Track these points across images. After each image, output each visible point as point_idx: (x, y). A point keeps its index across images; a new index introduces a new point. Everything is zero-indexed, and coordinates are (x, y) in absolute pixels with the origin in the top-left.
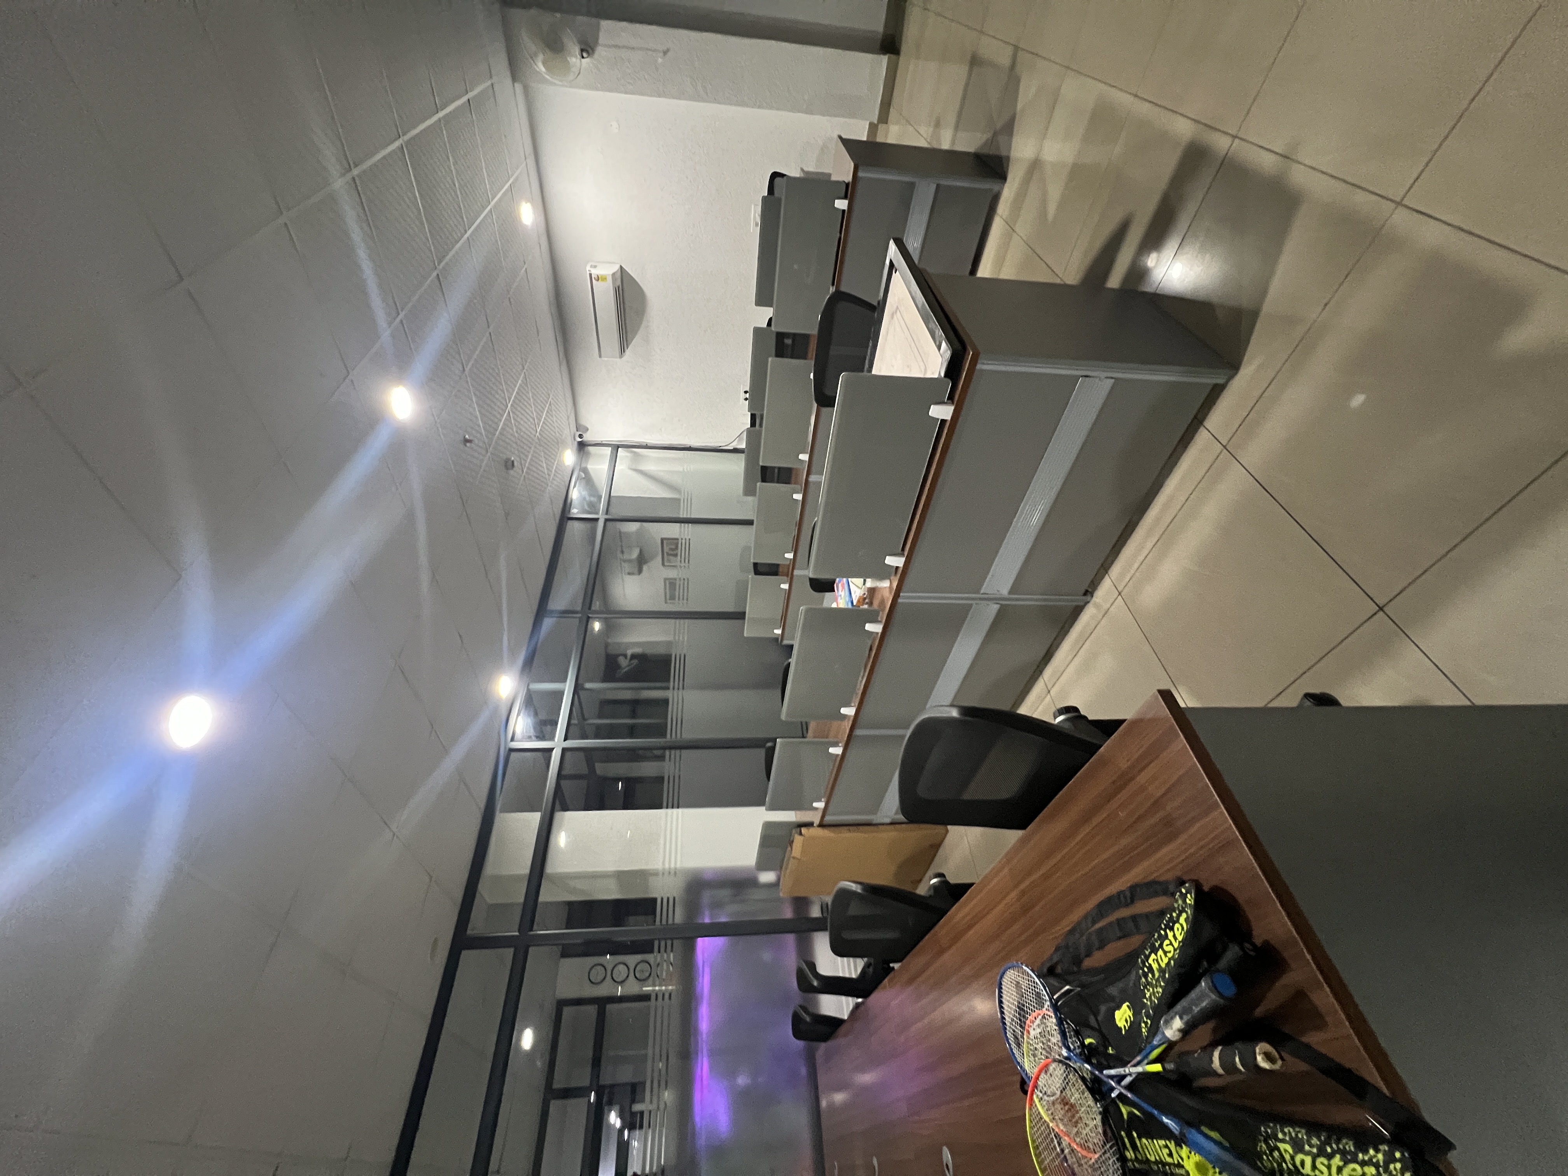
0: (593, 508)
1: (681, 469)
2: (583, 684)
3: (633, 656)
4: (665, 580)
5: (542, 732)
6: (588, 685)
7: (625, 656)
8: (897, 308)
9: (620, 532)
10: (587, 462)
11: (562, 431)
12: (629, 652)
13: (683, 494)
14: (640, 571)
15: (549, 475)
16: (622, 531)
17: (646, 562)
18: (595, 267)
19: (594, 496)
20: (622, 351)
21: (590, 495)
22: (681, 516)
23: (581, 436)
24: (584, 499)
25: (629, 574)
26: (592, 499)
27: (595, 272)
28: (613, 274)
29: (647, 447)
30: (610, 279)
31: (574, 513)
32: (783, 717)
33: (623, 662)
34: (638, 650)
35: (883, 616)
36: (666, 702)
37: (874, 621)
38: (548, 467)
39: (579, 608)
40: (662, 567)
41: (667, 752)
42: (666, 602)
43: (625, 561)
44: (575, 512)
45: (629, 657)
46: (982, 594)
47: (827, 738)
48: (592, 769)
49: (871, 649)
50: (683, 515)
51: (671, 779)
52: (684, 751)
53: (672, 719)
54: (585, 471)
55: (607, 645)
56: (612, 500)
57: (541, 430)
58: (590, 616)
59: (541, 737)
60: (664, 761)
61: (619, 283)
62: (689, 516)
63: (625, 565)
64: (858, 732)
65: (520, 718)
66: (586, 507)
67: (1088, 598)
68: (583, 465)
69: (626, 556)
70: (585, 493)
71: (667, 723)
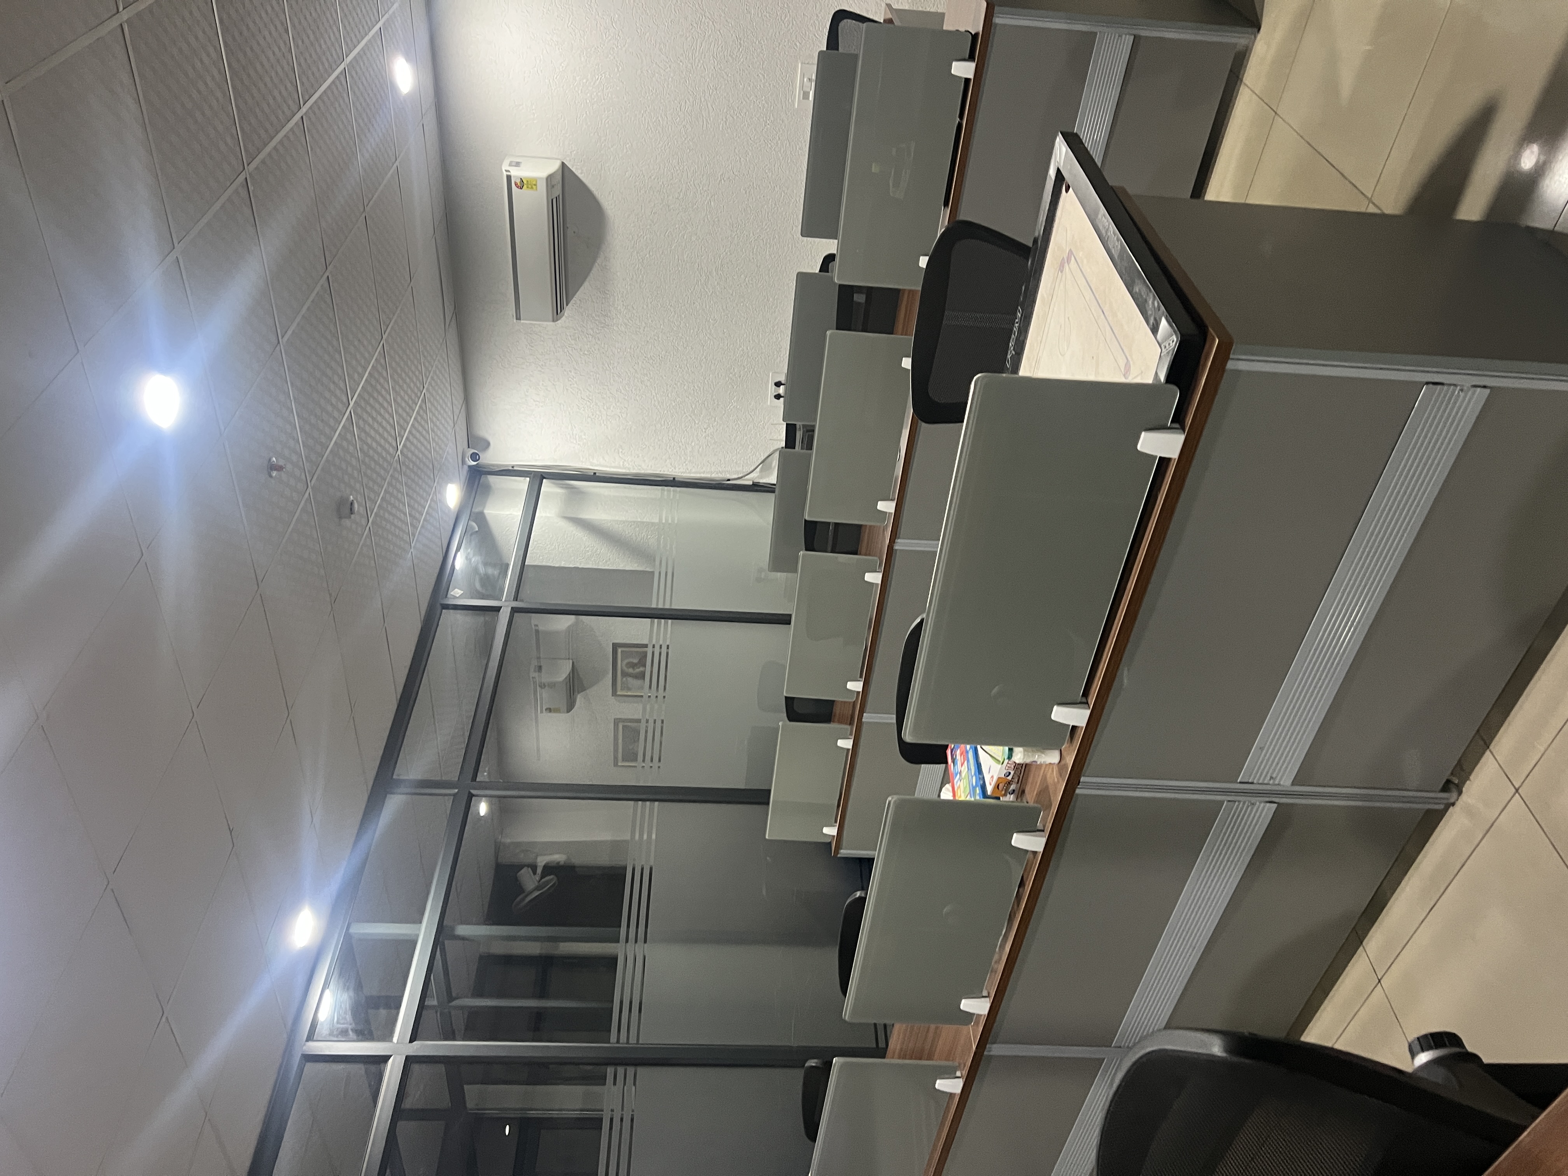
0: (490, 586)
1: (656, 520)
2: (453, 929)
3: (549, 869)
4: (617, 722)
5: (367, 1022)
6: (462, 930)
7: (534, 868)
8: (1071, 252)
9: (537, 631)
10: (484, 504)
11: (440, 448)
12: (542, 861)
13: (657, 563)
14: (570, 707)
15: (415, 527)
16: (541, 628)
17: (583, 689)
18: (518, 164)
19: (494, 566)
20: (558, 311)
21: (485, 564)
22: (654, 606)
23: (474, 457)
24: (476, 570)
25: (549, 710)
26: (490, 571)
27: (515, 173)
28: (550, 178)
29: (595, 477)
30: (542, 187)
31: (455, 597)
32: (847, 1015)
33: (529, 881)
34: (558, 858)
35: (1047, 819)
36: (611, 962)
37: (1030, 829)
38: (413, 513)
39: (454, 776)
40: (612, 700)
41: (610, 1070)
42: (616, 764)
43: (543, 686)
44: (457, 594)
45: (539, 871)
46: (1240, 783)
47: (930, 1058)
48: (458, 1096)
49: (1022, 884)
50: (656, 603)
51: (616, 1121)
52: (641, 1070)
53: (621, 1003)
54: (481, 519)
55: (498, 847)
56: (528, 574)
57: (404, 446)
58: (473, 792)
59: (364, 1034)
60: (604, 1084)
61: (558, 191)
62: (667, 606)
63: (545, 694)
64: (995, 1050)
65: (327, 993)
66: (478, 586)
67: (1454, 795)
68: (476, 510)
69: (545, 678)
70: (476, 559)
71: (611, 1010)
